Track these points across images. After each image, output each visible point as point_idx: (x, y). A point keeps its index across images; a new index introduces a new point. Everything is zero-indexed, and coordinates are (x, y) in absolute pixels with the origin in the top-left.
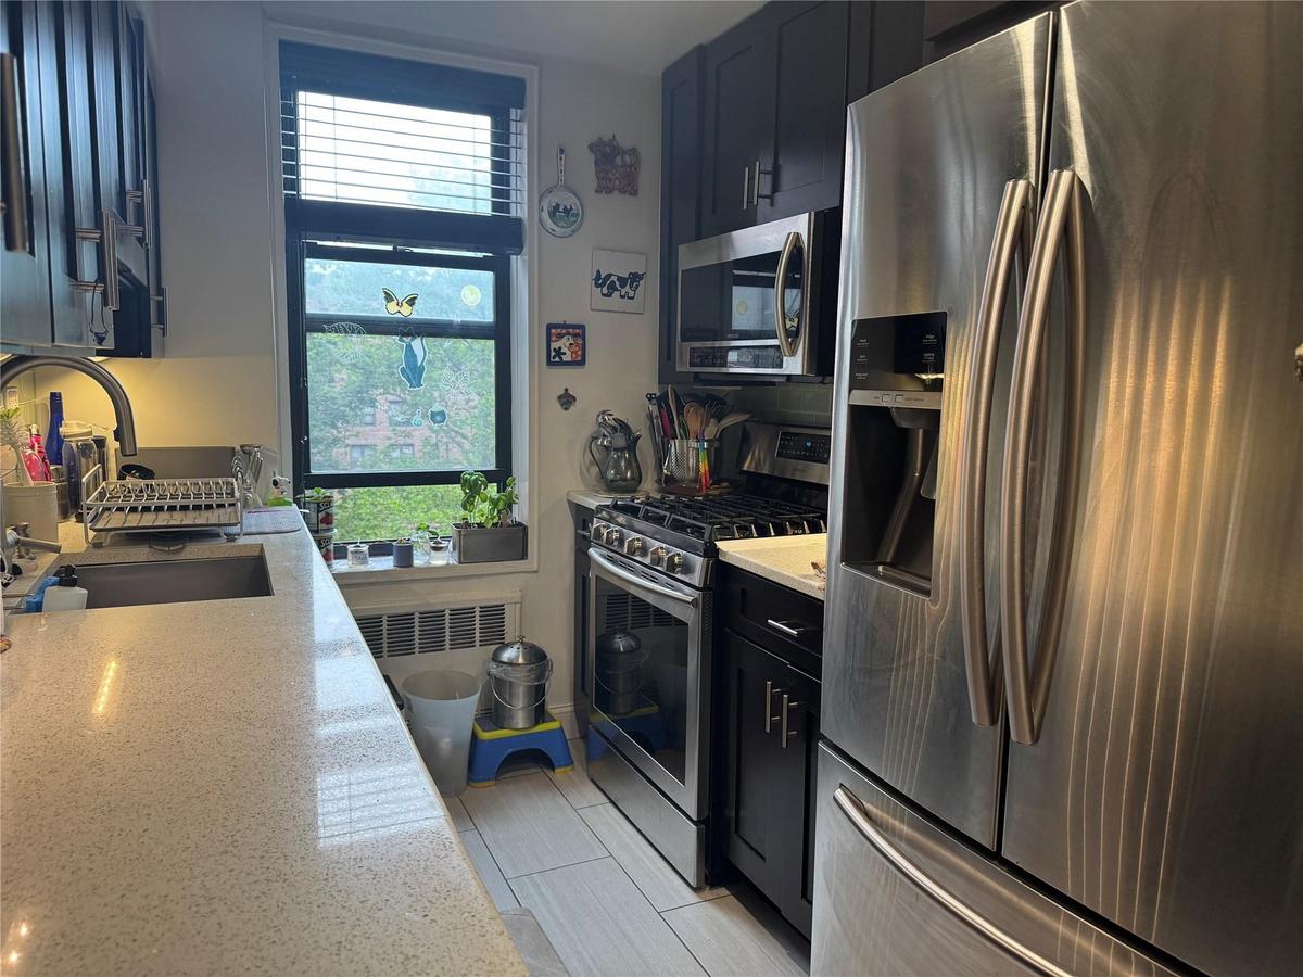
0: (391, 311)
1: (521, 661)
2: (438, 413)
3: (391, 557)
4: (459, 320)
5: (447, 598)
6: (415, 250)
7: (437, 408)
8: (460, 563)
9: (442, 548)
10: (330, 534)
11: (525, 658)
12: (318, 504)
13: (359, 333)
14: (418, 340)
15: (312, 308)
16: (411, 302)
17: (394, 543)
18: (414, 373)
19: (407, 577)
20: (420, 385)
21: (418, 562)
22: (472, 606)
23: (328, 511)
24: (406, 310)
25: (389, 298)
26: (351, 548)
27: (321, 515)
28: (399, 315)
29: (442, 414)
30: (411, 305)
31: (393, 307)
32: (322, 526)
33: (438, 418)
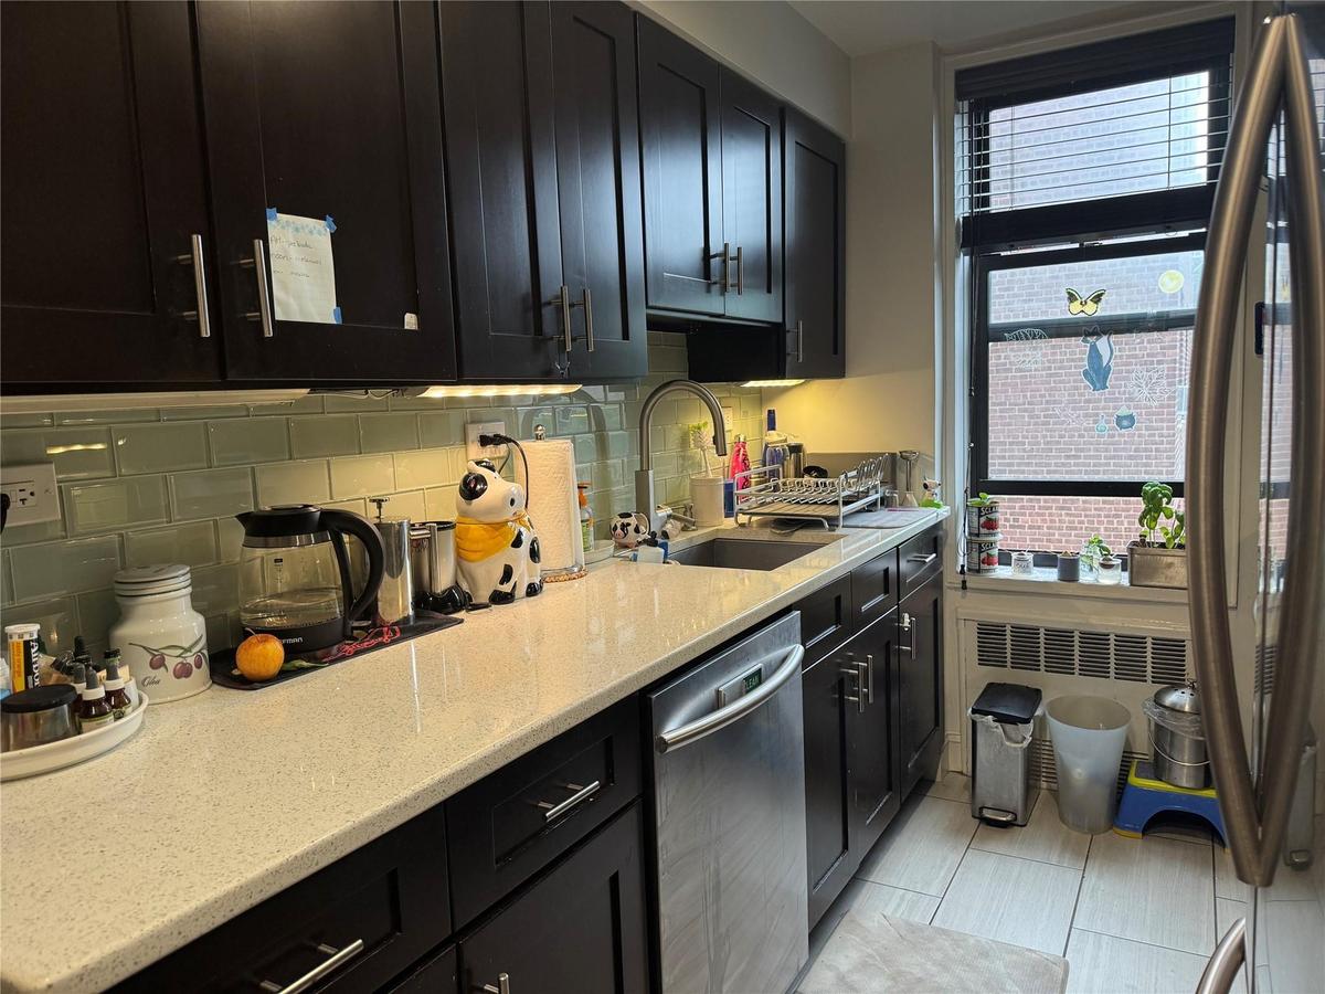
0: (1075, 311)
1: (1187, 709)
2: (1126, 417)
3: (1056, 570)
4: (1155, 311)
5: (1115, 622)
6: (1105, 242)
7: (1124, 411)
8: (1132, 585)
9: (1113, 565)
10: (992, 539)
11: (1191, 707)
12: (980, 508)
13: (1040, 338)
14: (1105, 338)
15: (996, 318)
16: (1097, 299)
17: (1059, 555)
18: (1098, 374)
19: (1069, 592)
20: (1105, 387)
21: (1085, 577)
22: (1144, 635)
23: (989, 516)
24: (1090, 308)
25: (1072, 297)
26: (1014, 555)
27: (983, 520)
28: (1082, 315)
29: (1131, 418)
30: (1096, 303)
31: (1076, 307)
32: (983, 531)
33: (1125, 423)
